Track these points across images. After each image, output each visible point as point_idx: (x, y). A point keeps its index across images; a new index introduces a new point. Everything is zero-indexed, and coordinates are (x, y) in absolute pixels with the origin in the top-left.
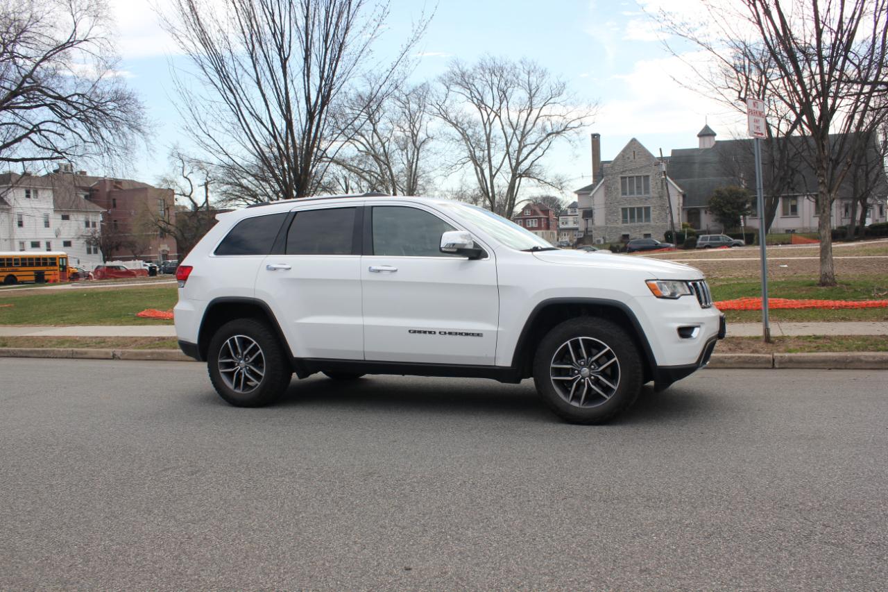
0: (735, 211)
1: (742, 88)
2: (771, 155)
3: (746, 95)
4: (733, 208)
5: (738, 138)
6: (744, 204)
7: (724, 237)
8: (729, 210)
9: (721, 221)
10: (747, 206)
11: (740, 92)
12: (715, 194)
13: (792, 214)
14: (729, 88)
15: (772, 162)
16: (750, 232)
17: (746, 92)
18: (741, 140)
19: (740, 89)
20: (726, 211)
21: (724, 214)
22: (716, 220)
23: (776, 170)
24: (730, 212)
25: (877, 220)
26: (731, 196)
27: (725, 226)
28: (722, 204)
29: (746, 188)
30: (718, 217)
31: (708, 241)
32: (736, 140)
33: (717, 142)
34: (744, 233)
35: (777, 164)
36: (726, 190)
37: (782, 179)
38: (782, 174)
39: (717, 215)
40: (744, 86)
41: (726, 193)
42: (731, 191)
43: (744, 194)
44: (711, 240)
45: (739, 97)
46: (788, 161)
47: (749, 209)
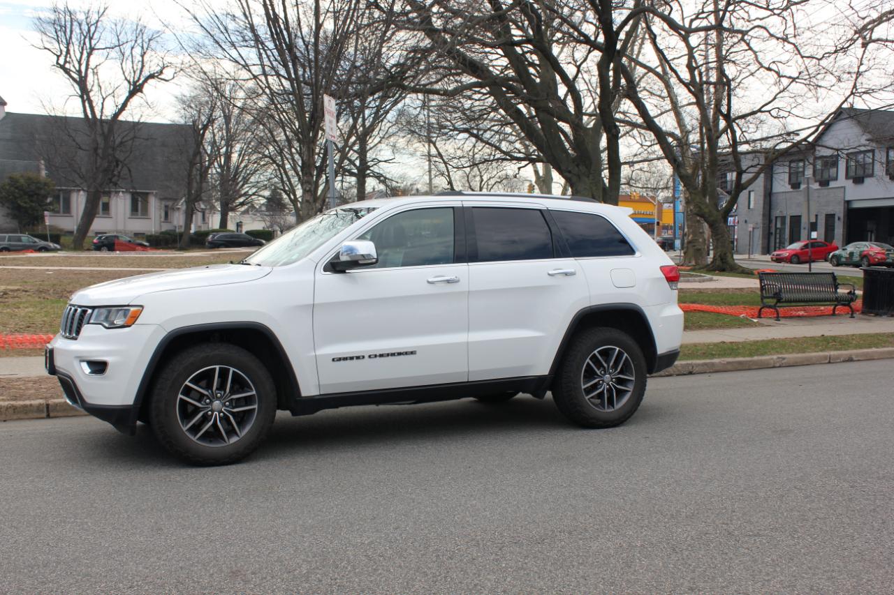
0: (34, 204)
1: (61, 51)
2: (95, 141)
3: (66, 62)
4: (32, 201)
5: (53, 114)
6: (46, 197)
7: (25, 238)
8: (25, 203)
9: (14, 217)
10: (49, 200)
11: (58, 57)
12: (7, 181)
13: (103, 214)
14: (46, 48)
15: (96, 150)
16: (55, 233)
17: (65, 59)
18: (56, 117)
19: (59, 54)
20: (22, 204)
21: (19, 208)
22: (8, 215)
23: (99, 160)
24: (28, 206)
25: (200, 227)
26: (28, 185)
27: (20, 223)
28: (17, 195)
29: (47, 176)
30: (9, 211)
31: (6, 242)
32: (51, 116)
33: (7, 113)
34: (48, 233)
35: (100, 151)
36: (22, 176)
37: (106, 171)
38: (106, 165)
39: (8, 208)
40: (64, 50)
41: (22, 181)
42: (29, 179)
43: (46, 184)
44: (8, 241)
45: (58, 63)
46: (114, 149)
47: (51, 203)
